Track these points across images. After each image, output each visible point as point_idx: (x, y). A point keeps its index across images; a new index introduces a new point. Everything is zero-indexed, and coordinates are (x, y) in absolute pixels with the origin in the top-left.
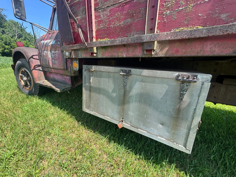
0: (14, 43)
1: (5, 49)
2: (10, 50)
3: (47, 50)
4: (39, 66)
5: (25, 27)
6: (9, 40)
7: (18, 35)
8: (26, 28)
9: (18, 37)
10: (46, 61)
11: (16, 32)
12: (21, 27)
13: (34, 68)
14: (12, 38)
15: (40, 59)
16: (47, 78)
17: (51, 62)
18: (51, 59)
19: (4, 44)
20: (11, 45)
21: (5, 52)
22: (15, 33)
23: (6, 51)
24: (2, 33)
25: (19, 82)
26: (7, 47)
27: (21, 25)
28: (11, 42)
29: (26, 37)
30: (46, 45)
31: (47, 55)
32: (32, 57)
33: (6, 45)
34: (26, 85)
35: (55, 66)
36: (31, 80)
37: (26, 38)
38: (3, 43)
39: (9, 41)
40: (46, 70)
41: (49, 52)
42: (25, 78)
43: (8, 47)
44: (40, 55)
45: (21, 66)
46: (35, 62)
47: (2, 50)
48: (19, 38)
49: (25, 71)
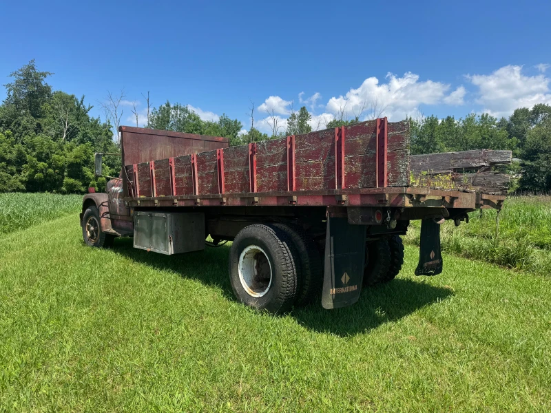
0: (57, 154)
1: (36, 172)
2: (47, 174)
3: (116, 198)
4: (107, 213)
5: (87, 108)
6: (49, 148)
7: (68, 130)
8: (89, 110)
9: (67, 137)
10: (115, 208)
11: (65, 123)
12: (78, 109)
13: (103, 215)
14: (54, 140)
15: (109, 206)
16: (113, 227)
17: (118, 209)
18: (118, 206)
19: (35, 159)
20: (49, 158)
21: (36, 179)
22: (62, 127)
23: (38, 175)
24: (36, 131)
25: (85, 233)
26: (41, 165)
27: (80, 103)
28: (51, 152)
29: (86, 133)
30: (116, 192)
31: (115, 202)
32: (102, 204)
33: (40, 160)
34: (92, 237)
35: (121, 213)
36: (97, 230)
37: (85, 135)
38: (34, 157)
39: (48, 151)
40: (113, 217)
41: (117, 200)
42: (92, 228)
43: (43, 165)
44: (109, 202)
45: (90, 215)
46: (105, 209)
47: (30, 175)
48: (71, 138)
49: (94, 219)
